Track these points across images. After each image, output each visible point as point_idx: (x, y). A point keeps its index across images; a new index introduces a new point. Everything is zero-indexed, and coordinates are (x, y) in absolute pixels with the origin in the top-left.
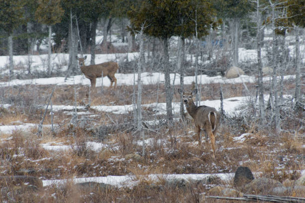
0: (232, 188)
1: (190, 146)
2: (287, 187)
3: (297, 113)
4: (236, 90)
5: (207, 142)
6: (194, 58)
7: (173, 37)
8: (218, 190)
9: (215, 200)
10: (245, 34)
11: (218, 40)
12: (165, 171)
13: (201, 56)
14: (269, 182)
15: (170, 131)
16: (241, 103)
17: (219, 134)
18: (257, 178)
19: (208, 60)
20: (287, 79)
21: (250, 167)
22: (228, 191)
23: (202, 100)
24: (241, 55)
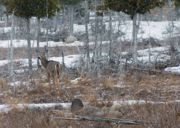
0: (70, 112)
1: (43, 86)
2: (104, 112)
3: (111, 65)
4: (72, 51)
5: (54, 83)
6: (46, 31)
7: (32, 17)
8: (61, 113)
9: (60, 120)
10: (77, 15)
11: (61, 19)
12: (28, 101)
13: (50, 29)
14: (93, 109)
15: (30, 76)
16: (75, 58)
17: (62, 78)
18: (86, 106)
19: (54, 32)
20: (104, 43)
21: (81, 99)
22: (68, 114)
23: (51, 57)
24: (75, 28)
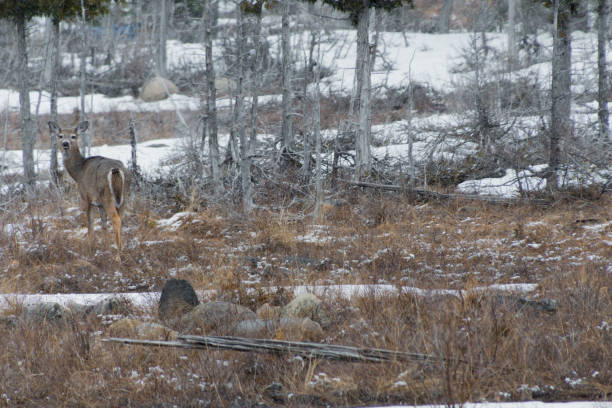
0: (156, 322)
1: (70, 237)
2: (265, 321)
3: (286, 171)
4: (161, 125)
5: (104, 229)
6: (77, 62)
7: (36, 18)
8: (128, 326)
9: (122, 346)
10: (179, 13)
11: (126, 26)
12: (20, 287)
13: (92, 55)
14: (229, 311)
15: (29, 207)
16: (173, 150)
17: (128, 214)
18: (205, 302)
19: (105, 64)
20: (265, 102)
21: (190, 280)
22: (149, 329)
23: (95, 145)
24: (171, 54)
